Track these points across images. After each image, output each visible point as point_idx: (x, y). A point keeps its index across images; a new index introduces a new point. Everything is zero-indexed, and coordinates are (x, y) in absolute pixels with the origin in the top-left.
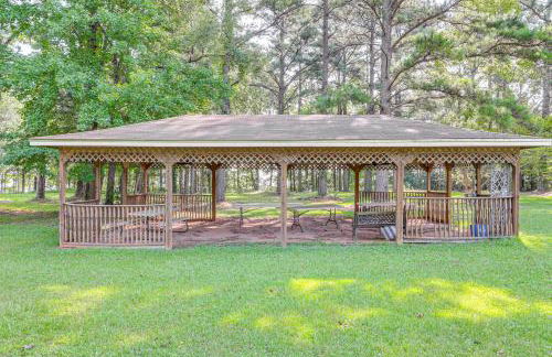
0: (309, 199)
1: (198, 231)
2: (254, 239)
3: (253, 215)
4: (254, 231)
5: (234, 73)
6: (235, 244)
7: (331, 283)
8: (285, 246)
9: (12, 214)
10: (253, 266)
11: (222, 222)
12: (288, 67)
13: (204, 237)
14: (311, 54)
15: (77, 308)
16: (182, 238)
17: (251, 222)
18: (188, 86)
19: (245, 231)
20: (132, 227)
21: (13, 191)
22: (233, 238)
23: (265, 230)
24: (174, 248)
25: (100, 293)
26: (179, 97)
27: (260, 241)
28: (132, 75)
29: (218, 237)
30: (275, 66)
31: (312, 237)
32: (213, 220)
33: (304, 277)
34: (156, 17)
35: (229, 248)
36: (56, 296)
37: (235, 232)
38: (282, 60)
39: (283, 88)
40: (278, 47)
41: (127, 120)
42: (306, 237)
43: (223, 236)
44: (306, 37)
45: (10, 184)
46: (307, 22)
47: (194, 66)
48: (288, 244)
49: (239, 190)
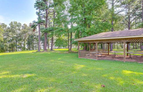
0: (138, 51)
1: (104, 57)
2: (117, 60)
3: (119, 54)
4: (118, 58)
5: (114, 22)
6: (112, 60)
7: (135, 73)
8: (125, 62)
9: (74, 52)
10: (114, 66)
11: (110, 55)
12: (131, 17)
13: (105, 58)
14: (139, 13)
15: (78, 68)
16: (100, 58)
17: (118, 56)
18: (102, 27)
19: (116, 58)
20: (91, 55)
21: (75, 48)
22: (112, 59)
23: (121, 58)
24: (98, 60)
25: (82, 66)
26: (100, 29)
27: (119, 60)
28: (91, 26)
29: (109, 58)
30: (127, 18)
31: (134, 61)
32: (108, 55)
33: (127, 70)
34: (95, 15)
35: (110, 61)
36: (76, 65)
37: (113, 58)
38: (129, 16)
39: (129, 23)
40: (128, 13)
41: (90, 35)
42: (133, 60)
43: (110, 58)
44: (137, 9)
45: (75, 47)
46: (137, 4)
47: (104, 22)
48: (126, 62)
49: (118, 48)
